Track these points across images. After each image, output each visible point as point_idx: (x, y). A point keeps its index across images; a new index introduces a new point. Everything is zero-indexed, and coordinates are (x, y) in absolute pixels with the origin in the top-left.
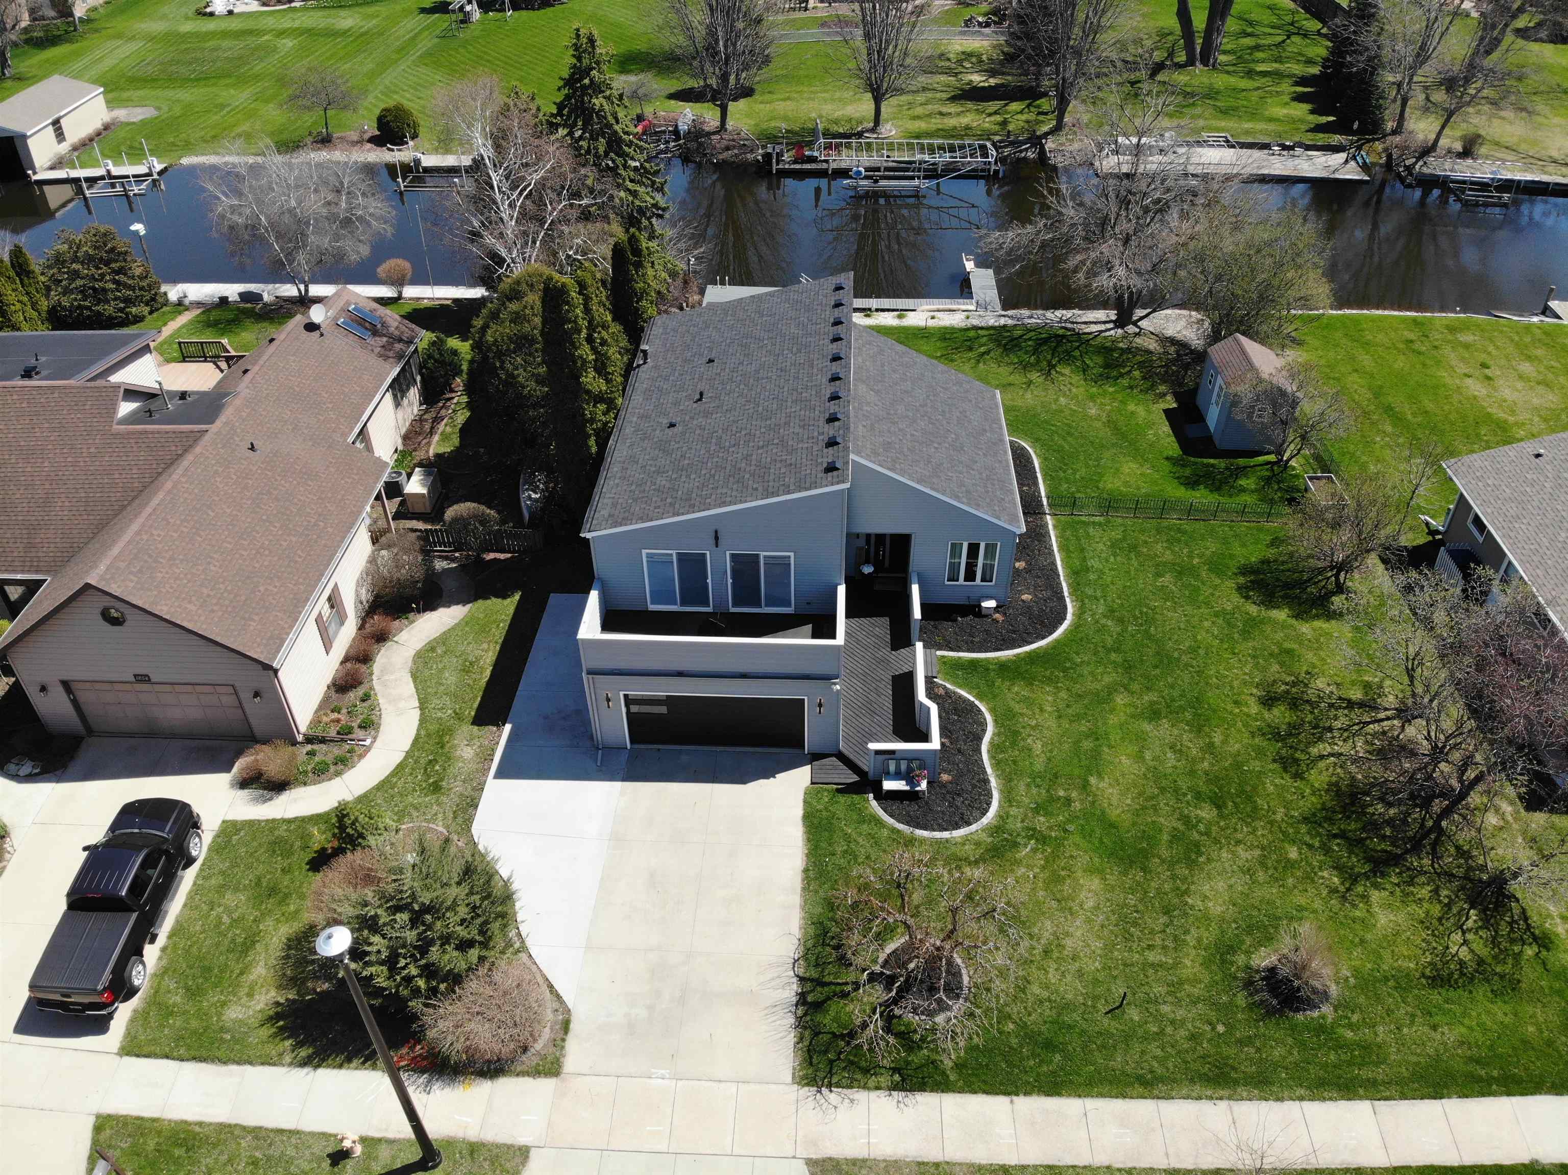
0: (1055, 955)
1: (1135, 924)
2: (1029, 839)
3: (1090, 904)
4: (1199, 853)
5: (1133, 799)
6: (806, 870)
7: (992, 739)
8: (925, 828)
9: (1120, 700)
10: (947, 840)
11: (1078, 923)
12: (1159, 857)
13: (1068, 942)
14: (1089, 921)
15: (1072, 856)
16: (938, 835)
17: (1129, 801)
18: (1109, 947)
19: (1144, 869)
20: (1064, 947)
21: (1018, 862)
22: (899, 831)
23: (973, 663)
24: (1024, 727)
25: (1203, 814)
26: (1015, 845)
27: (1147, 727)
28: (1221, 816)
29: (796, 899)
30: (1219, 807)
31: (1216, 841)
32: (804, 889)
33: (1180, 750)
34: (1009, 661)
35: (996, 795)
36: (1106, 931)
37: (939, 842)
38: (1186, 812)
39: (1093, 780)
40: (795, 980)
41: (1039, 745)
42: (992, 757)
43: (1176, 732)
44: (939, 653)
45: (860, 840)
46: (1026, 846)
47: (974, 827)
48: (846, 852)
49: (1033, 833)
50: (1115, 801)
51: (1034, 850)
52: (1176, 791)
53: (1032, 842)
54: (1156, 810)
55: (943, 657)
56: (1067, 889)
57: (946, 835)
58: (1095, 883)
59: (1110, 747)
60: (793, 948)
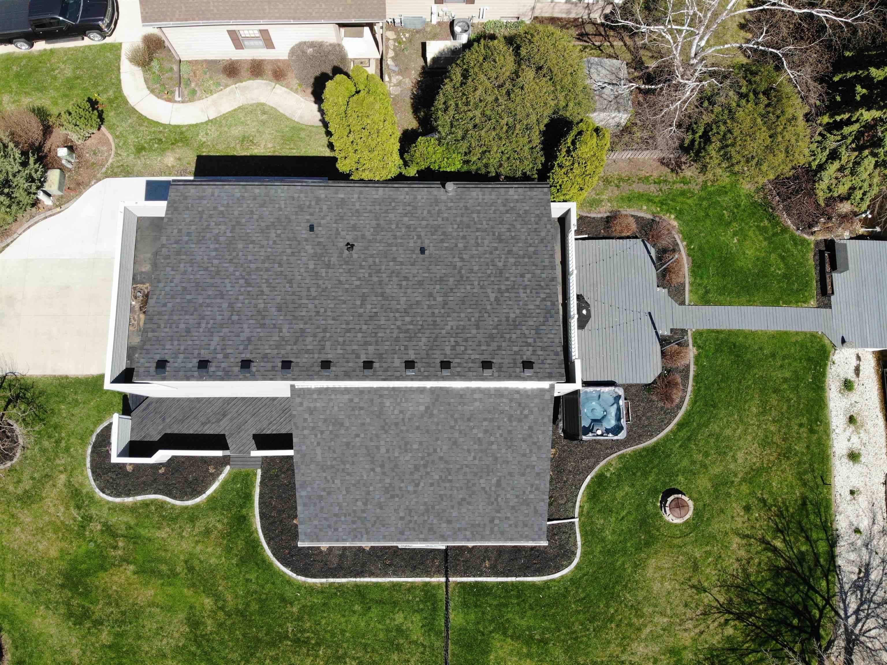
0: (12, 521)
1: (27, 571)
2: (82, 518)
3: (41, 547)
4: (75, 625)
5: (116, 591)
6: (67, 377)
7: (169, 503)
8: (92, 452)
9: (208, 602)
10: (85, 465)
11: (29, 537)
12: (72, 597)
13: (18, 529)
14: (30, 543)
15: (72, 542)
16: (88, 459)
17: (114, 588)
18: (13, 552)
19: (63, 586)
20: (15, 526)
21: (67, 508)
22: (91, 435)
23: (248, 497)
24: (180, 527)
25: (105, 634)
26: (78, 507)
27: (182, 616)
28: (103, 646)
29: (49, 372)
30: (110, 647)
31: (84, 637)
32: (55, 376)
33: (159, 634)
34: (251, 525)
35: (118, 500)
36: (23, 553)
37: (84, 459)
38: (106, 624)
39: (132, 567)
40: (4, 374)
41: (164, 535)
42: (153, 502)
43: (176, 635)
44: (259, 472)
45: (85, 410)
46: (78, 514)
47: (93, 482)
48: (77, 401)
49: (88, 519)
50: (115, 578)
51: (75, 519)
52: (122, 621)
53: (80, 519)
54: (107, 604)
55: (255, 474)
56: (50, 534)
57: (88, 465)
58: (53, 553)
59: (162, 584)
60: (21, 372)
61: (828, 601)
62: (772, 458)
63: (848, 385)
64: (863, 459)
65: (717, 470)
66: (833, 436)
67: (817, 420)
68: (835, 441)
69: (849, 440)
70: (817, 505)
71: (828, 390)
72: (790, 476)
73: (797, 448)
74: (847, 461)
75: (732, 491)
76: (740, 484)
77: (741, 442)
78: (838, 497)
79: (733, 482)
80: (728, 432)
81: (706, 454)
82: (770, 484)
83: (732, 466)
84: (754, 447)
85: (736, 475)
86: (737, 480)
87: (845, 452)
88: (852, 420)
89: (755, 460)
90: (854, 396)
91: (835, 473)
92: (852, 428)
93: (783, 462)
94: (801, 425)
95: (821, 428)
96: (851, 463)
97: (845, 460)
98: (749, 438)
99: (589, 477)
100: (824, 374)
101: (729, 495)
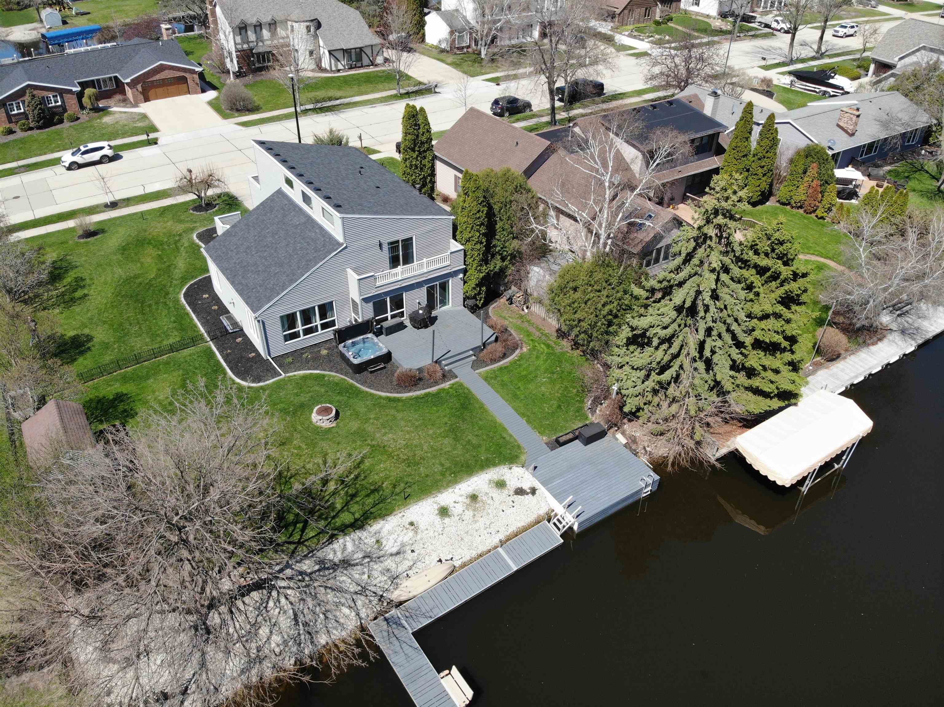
4: (118, 249)
9: (152, 276)
11: (159, 227)
12: (133, 244)
14: (156, 227)
15: (164, 235)
17: (145, 252)
31: (112, 253)
39: (160, 253)
54: (135, 253)
59: (155, 262)
61: (300, 543)
62: (401, 456)
63: (501, 484)
64: (447, 520)
65: (369, 428)
66: (450, 490)
67: (454, 473)
68: (447, 493)
69: (455, 502)
70: (382, 500)
71: (485, 472)
72: (395, 473)
73: (421, 469)
74: (437, 508)
75: (359, 443)
76: (369, 445)
77: (400, 433)
78: (400, 515)
79: (366, 440)
80: (403, 423)
81: (377, 419)
82: (380, 463)
83: (378, 435)
84: (402, 442)
85: (372, 440)
86: (369, 442)
87: (443, 504)
88: (474, 498)
89: (391, 446)
90: (495, 493)
91: (420, 504)
92: (468, 501)
93: (403, 464)
94: (442, 465)
95: (450, 478)
96: (437, 512)
97: (436, 507)
98: (407, 436)
99: (318, 372)
100: (495, 465)
101: (354, 441)
